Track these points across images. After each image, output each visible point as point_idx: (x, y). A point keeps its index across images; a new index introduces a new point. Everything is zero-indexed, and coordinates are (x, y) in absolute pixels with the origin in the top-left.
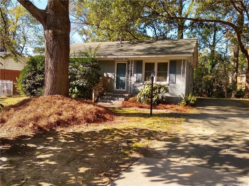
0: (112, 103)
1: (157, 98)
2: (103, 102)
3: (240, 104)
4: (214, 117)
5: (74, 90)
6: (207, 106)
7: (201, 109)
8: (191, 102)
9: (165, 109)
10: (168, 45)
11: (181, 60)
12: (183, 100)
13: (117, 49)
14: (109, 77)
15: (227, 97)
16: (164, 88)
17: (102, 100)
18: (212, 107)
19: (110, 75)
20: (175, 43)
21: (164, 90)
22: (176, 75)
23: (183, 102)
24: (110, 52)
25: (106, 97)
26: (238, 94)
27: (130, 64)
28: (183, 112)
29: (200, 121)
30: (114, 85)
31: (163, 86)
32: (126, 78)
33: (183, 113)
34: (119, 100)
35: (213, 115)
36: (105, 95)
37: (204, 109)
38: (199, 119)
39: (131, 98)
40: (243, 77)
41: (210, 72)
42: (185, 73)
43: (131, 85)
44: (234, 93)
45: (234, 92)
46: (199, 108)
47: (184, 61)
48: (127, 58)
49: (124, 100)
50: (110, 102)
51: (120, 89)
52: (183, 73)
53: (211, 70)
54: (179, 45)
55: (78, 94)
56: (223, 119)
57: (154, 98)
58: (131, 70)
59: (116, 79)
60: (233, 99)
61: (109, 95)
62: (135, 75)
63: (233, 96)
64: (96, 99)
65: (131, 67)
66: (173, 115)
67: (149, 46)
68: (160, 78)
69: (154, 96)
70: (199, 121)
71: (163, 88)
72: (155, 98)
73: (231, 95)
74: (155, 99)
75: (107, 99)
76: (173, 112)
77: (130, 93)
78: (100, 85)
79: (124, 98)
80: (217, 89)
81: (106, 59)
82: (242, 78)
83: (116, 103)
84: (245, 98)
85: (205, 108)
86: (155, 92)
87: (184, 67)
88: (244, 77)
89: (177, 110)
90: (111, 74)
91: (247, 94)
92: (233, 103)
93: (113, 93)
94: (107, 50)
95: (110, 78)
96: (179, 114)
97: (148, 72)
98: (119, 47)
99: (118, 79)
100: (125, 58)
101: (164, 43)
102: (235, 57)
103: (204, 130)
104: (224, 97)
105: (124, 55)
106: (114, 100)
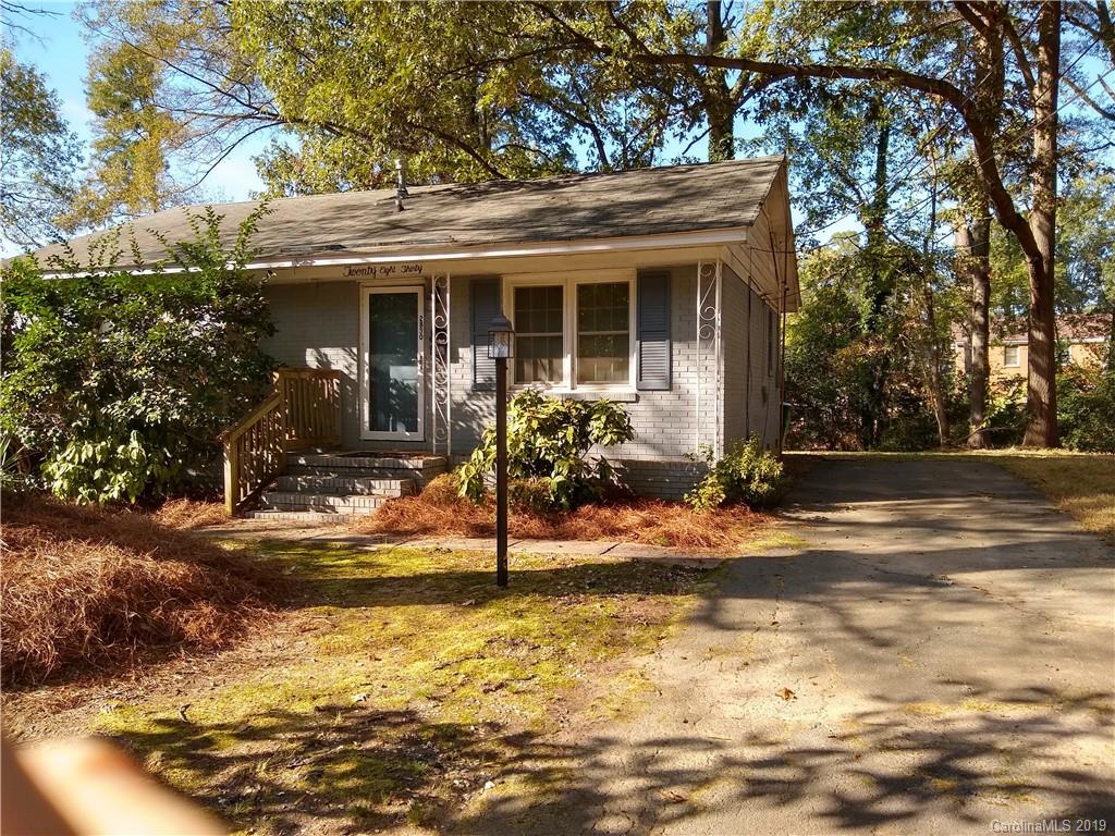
0: (333, 508)
1: (565, 472)
2: (286, 508)
3: (1011, 478)
4: (872, 578)
5: (122, 447)
6: (843, 504)
7: (809, 521)
8: (753, 486)
9: (604, 532)
10: (635, 192)
11: (692, 267)
12: (710, 481)
13: (377, 223)
14: (333, 367)
15: (949, 446)
16: (604, 419)
17: (279, 497)
18: (868, 506)
19: (339, 359)
20: (667, 185)
21: (605, 428)
22: (676, 346)
23: (709, 490)
24: (332, 238)
25: (305, 480)
26: (996, 429)
27: (433, 296)
28: (704, 552)
29: (785, 611)
30: (361, 411)
31: (605, 408)
32: (418, 371)
33: (695, 560)
34: (374, 491)
35: (865, 557)
36: (302, 470)
37: (825, 522)
38: (777, 598)
39: (435, 482)
40: (1015, 346)
41: (869, 329)
42: (717, 332)
43: (444, 407)
44: (977, 423)
45: (978, 417)
46: (797, 519)
47: (709, 268)
48: (418, 266)
49: (398, 494)
50: (323, 508)
51: (394, 429)
52: (707, 335)
53: (870, 322)
54: (691, 191)
55: (145, 468)
56: (919, 589)
57: (553, 474)
58: (437, 330)
59: (367, 376)
60: (974, 453)
61: (326, 468)
62: (466, 353)
63: (975, 438)
64: (249, 493)
65: (439, 311)
66: (633, 577)
67: (538, 201)
68: (595, 363)
69: (554, 461)
70: (779, 617)
71: (599, 419)
72: (558, 474)
73: (966, 433)
74: (560, 478)
75: (310, 490)
76: (645, 554)
77: (441, 451)
78: (273, 414)
79: (399, 482)
80: (905, 407)
81: (309, 277)
82: (1012, 352)
83: (357, 510)
84: (1031, 443)
85: (829, 515)
86: (560, 443)
87: (709, 301)
88: (1019, 348)
89: (671, 539)
90: (340, 351)
91: (1038, 428)
92: (975, 476)
93: (348, 456)
94: (323, 228)
95: (338, 373)
96: (675, 567)
97: (531, 335)
98: (387, 214)
99: (379, 377)
100: (407, 267)
101: (614, 185)
102: (973, 255)
103: (788, 692)
104: (936, 445)
105: (399, 247)
106: (344, 494)
